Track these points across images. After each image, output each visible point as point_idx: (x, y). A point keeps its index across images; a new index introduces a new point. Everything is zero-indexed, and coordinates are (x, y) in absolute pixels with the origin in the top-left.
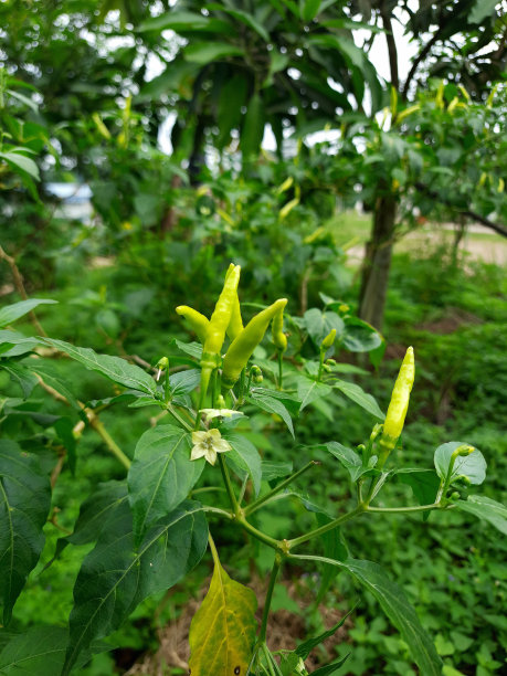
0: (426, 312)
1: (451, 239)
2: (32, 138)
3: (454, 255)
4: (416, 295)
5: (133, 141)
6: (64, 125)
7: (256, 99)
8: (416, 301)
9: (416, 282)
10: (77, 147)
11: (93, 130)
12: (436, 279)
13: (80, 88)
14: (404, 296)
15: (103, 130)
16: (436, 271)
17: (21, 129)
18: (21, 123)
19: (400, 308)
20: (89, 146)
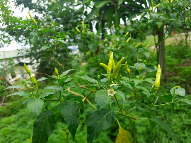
0: (180, 61)
1: (184, 38)
2: (62, 36)
3: (186, 42)
4: (176, 56)
5: (86, 31)
6: (69, 31)
7: (116, 13)
8: (176, 58)
9: (175, 52)
10: (73, 36)
11: (76, 31)
12: (181, 50)
13: (71, 21)
14: (172, 57)
15: (78, 30)
16: (181, 48)
17: (60, 34)
18: (59, 33)
19: (171, 61)
20: (75, 35)
